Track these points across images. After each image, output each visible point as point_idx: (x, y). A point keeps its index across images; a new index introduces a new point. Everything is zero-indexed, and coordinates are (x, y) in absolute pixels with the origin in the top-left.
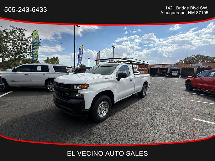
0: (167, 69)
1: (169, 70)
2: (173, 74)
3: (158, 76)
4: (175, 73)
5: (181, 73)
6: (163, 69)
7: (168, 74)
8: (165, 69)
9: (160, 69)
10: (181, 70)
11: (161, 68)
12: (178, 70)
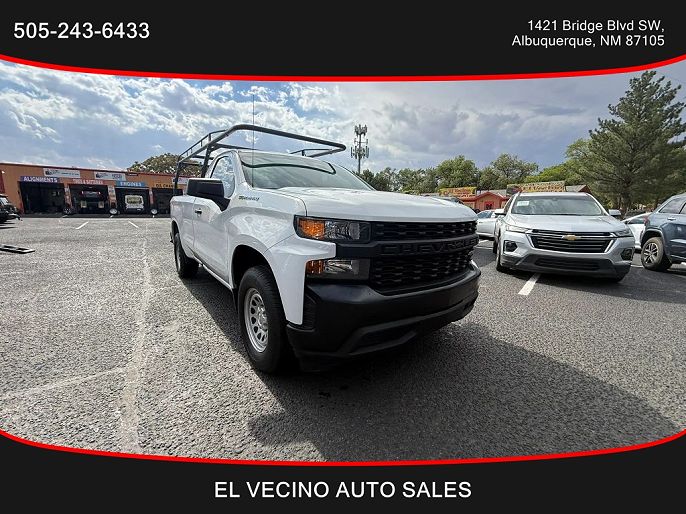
0: (103, 189)
1: (112, 192)
2: (129, 206)
3: (71, 215)
4: (134, 202)
5: (152, 202)
6: (86, 188)
7: (113, 207)
8: (96, 188)
9: (73, 187)
10: (151, 193)
11: (77, 182)
12: (144, 193)
